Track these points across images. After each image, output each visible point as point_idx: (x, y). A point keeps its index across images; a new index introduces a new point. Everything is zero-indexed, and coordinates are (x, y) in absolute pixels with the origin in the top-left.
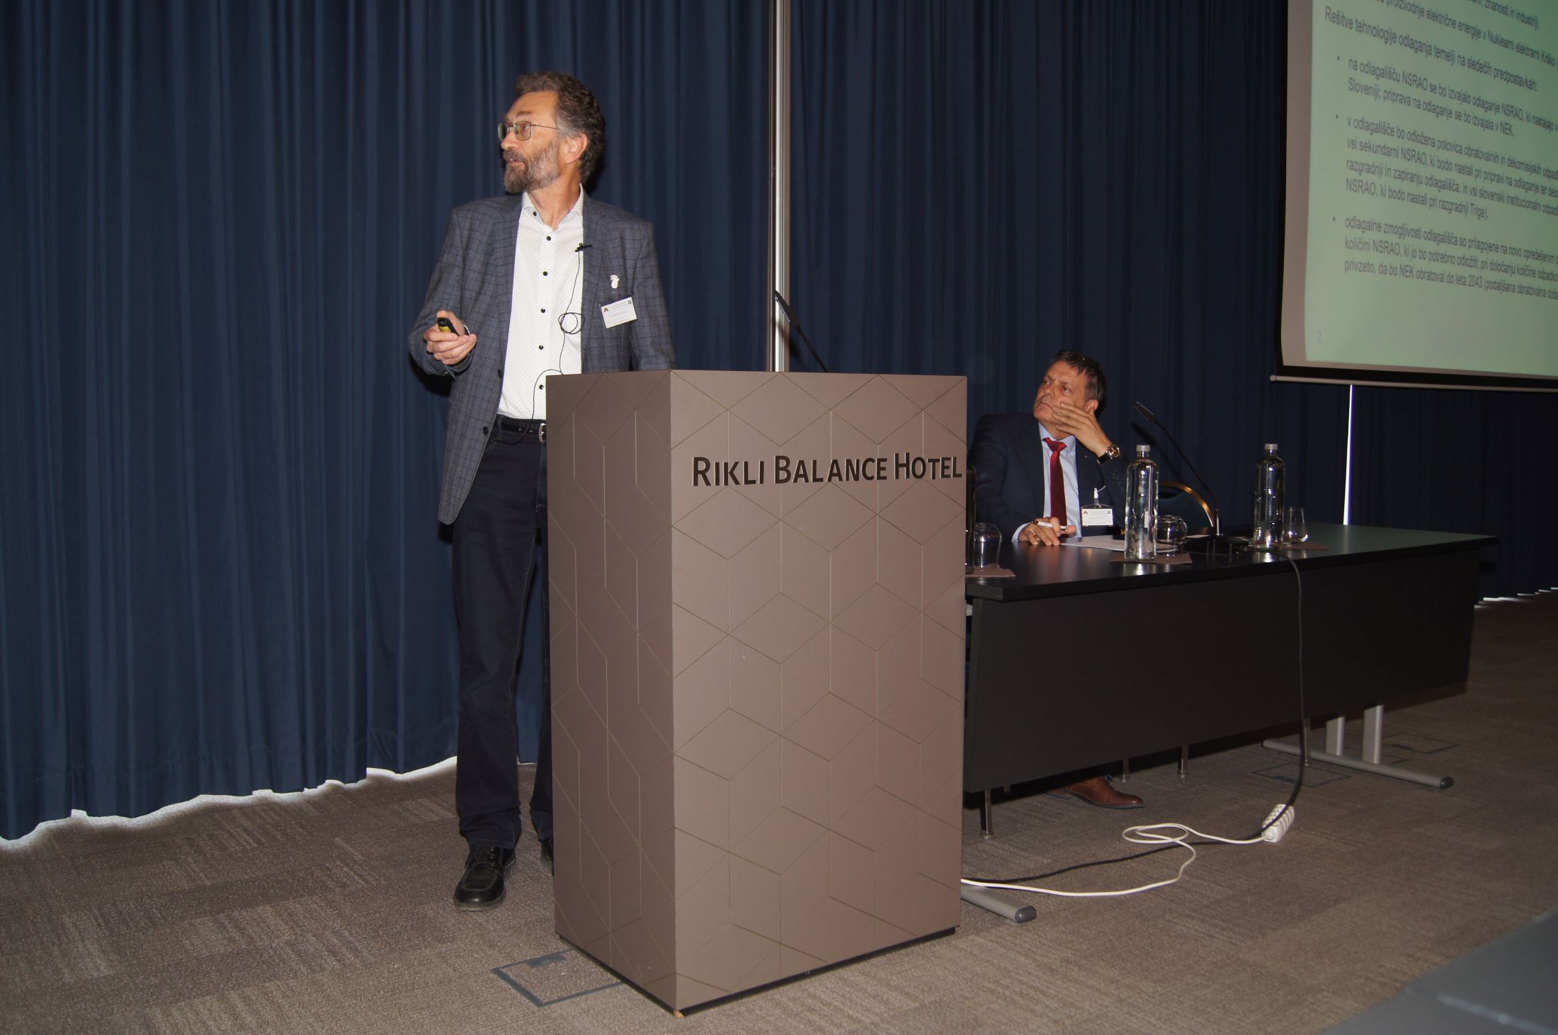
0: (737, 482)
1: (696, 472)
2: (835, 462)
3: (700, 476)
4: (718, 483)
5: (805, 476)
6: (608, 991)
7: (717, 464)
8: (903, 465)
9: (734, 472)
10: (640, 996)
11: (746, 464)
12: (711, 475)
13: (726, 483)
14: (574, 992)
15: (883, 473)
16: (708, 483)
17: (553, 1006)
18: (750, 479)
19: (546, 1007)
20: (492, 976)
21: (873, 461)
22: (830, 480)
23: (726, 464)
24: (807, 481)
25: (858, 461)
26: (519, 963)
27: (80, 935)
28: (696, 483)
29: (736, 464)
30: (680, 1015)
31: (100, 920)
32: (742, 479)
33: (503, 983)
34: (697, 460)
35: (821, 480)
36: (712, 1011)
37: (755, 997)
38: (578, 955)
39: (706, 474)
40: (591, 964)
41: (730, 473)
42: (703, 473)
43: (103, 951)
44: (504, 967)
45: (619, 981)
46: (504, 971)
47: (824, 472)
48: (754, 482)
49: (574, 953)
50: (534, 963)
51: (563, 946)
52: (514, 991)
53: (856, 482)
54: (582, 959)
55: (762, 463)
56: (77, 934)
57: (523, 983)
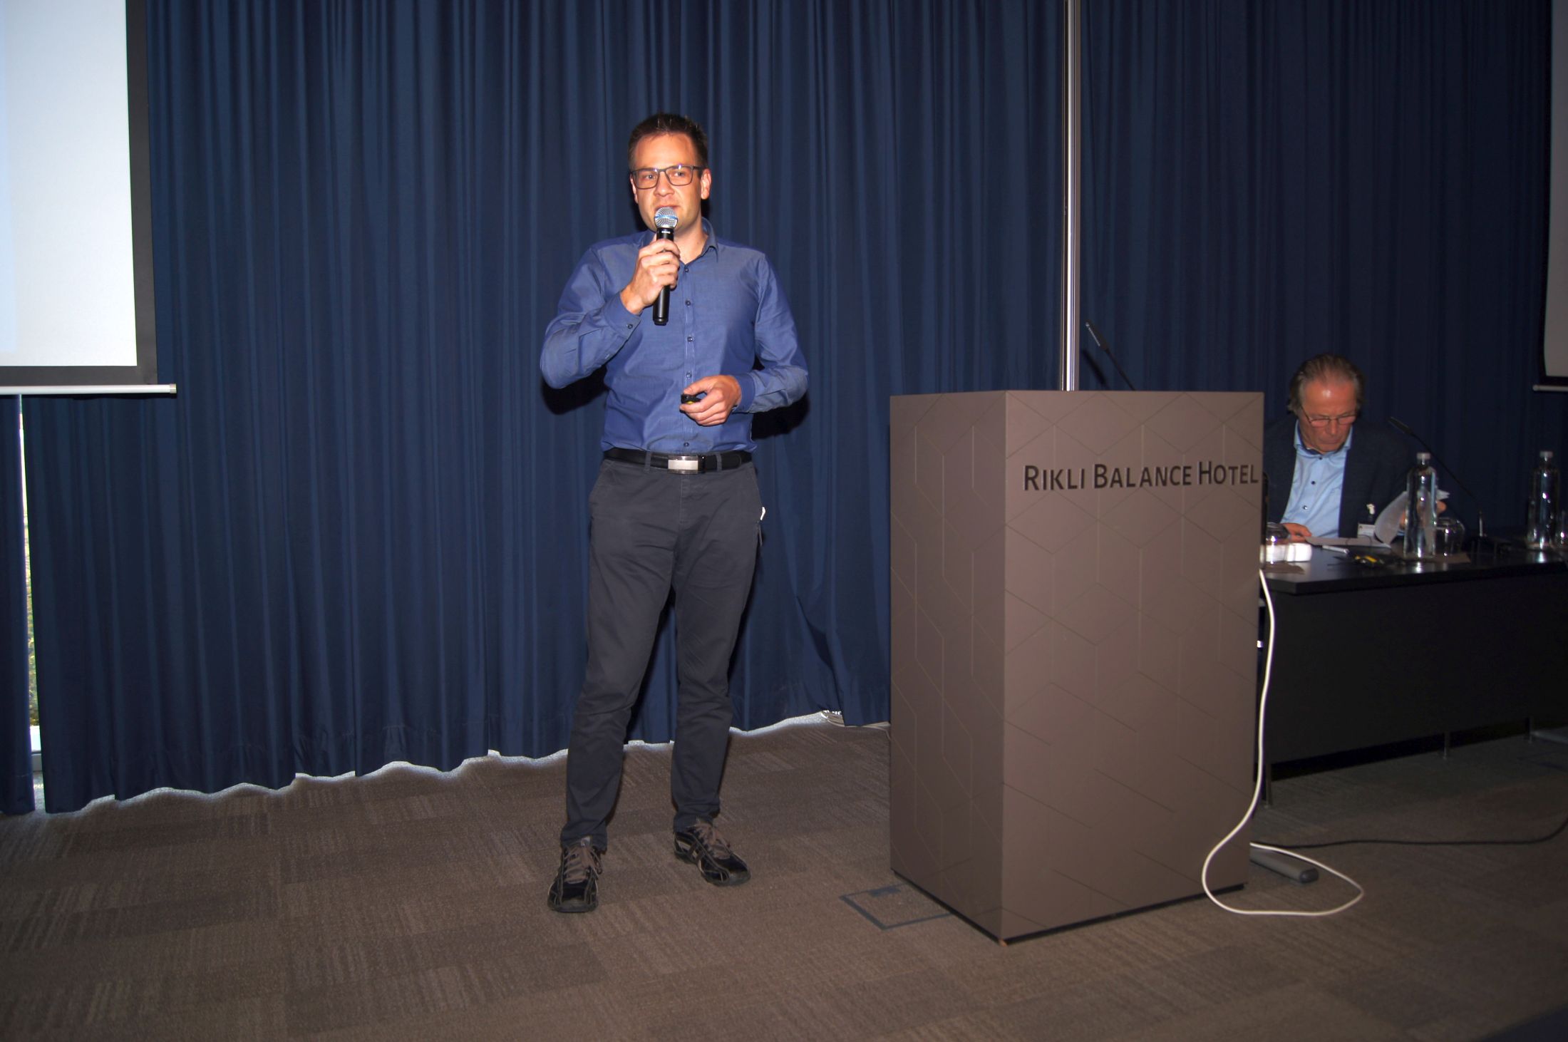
0: (1061, 487)
1: (1027, 478)
2: (1146, 469)
3: (1030, 482)
4: (1045, 487)
5: (1120, 482)
6: (939, 920)
7: (1045, 472)
8: (1205, 472)
9: (1060, 479)
10: (968, 927)
11: (1069, 471)
12: (1040, 481)
13: (1052, 488)
14: (911, 919)
15: (1188, 479)
16: (1036, 488)
17: (894, 929)
18: (1072, 484)
19: (889, 930)
20: (840, 901)
21: (1178, 468)
22: (1141, 485)
23: (1052, 472)
24: (1121, 486)
25: (1166, 469)
26: (862, 892)
27: (506, 849)
28: (1027, 488)
29: (1061, 471)
30: (1003, 944)
31: (520, 839)
32: (1065, 485)
33: (850, 908)
34: (1027, 468)
35: (1133, 485)
36: (1031, 943)
37: (1068, 933)
38: (911, 889)
39: (1036, 480)
40: (923, 897)
41: (1056, 480)
42: (1033, 479)
43: (526, 863)
44: (850, 895)
45: (948, 912)
46: (850, 898)
47: (1136, 479)
48: (1075, 487)
49: (907, 887)
50: (874, 893)
51: (897, 881)
52: (859, 915)
53: (1164, 487)
54: (914, 893)
55: (1083, 471)
56: (504, 849)
57: (867, 909)
